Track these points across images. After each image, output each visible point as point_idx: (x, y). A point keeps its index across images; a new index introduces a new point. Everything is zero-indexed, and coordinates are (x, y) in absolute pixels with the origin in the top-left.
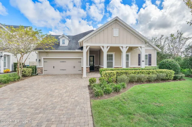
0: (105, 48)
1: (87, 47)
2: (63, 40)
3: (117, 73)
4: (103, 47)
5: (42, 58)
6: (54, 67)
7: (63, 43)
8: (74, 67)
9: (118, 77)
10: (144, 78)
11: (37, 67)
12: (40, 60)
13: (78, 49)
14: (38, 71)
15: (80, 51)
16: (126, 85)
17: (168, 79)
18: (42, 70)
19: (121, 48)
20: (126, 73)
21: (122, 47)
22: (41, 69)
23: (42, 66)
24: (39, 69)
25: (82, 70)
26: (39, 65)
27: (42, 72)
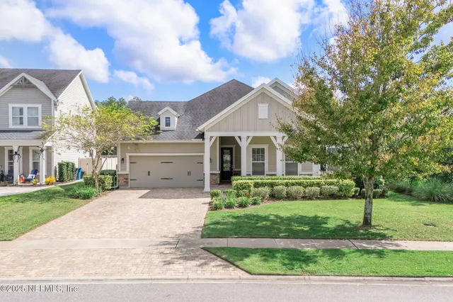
0: (244, 140)
1: (211, 137)
2: (166, 118)
4: (240, 138)
5: (128, 155)
6: (149, 172)
7: (166, 123)
8: (189, 173)
10: (297, 191)
11: (117, 173)
12: (123, 159)
13: (196, 138)
14: (121, 181)
15: (200, 141)
17: (344, 196)
18: (127, 179)
19: (273, 139)
21: (275, 138)
22: (126, 177)
23: (127, 172)
24: (122, 178)
25: (203, 180)
26: (122, 170)
27: (127, 183)
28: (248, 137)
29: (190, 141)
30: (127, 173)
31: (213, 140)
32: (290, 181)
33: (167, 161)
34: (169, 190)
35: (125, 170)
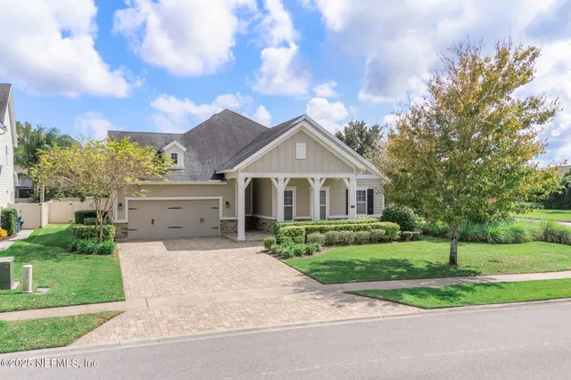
0: (281, 182)
1: (246, 179)
2: (173, 154)
3: (307, 229)
4: (276, 179)
5: (127, 199)
6: (153, 220)
8: (202, 220)
9: (308, 236)
10: (349, 236)
12: (120, 205)
13: (212, 179)
14: (118, 232)
15: (217, 182)
16: (320, 247)
17: (390, 239)
18: (126, 229)
19: (310, 180)
20: (322, 230)
21: (313, 179)
22: (124, 226)
24: (119, 228)
25: (222, 227)
26: (119, 218)
27: (126, 234)
28: (286, 179)
29: (206, 183)
30: (126, 221)
31: (248, 181)
32: (339, 226)
33: (176, 207)
34: (184, 241)
35: (124, 218)
